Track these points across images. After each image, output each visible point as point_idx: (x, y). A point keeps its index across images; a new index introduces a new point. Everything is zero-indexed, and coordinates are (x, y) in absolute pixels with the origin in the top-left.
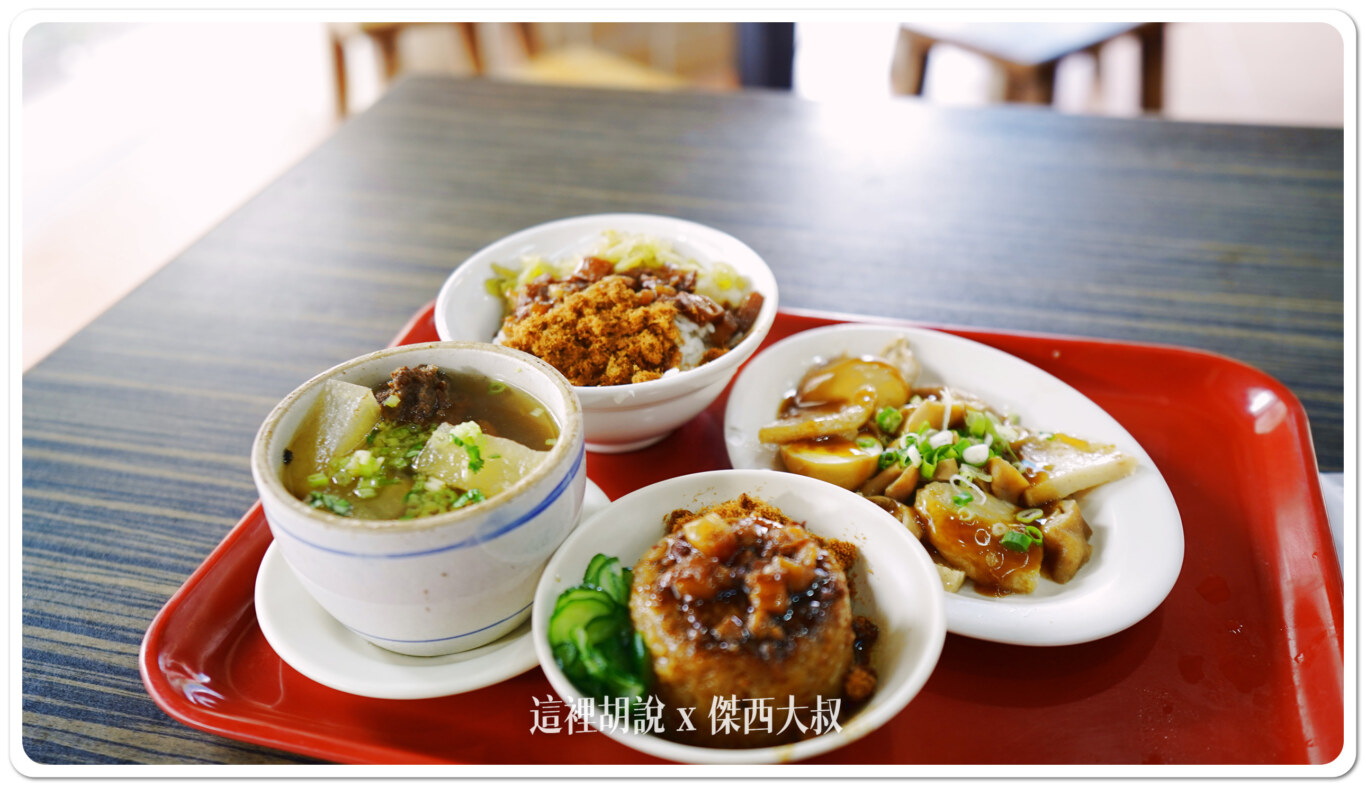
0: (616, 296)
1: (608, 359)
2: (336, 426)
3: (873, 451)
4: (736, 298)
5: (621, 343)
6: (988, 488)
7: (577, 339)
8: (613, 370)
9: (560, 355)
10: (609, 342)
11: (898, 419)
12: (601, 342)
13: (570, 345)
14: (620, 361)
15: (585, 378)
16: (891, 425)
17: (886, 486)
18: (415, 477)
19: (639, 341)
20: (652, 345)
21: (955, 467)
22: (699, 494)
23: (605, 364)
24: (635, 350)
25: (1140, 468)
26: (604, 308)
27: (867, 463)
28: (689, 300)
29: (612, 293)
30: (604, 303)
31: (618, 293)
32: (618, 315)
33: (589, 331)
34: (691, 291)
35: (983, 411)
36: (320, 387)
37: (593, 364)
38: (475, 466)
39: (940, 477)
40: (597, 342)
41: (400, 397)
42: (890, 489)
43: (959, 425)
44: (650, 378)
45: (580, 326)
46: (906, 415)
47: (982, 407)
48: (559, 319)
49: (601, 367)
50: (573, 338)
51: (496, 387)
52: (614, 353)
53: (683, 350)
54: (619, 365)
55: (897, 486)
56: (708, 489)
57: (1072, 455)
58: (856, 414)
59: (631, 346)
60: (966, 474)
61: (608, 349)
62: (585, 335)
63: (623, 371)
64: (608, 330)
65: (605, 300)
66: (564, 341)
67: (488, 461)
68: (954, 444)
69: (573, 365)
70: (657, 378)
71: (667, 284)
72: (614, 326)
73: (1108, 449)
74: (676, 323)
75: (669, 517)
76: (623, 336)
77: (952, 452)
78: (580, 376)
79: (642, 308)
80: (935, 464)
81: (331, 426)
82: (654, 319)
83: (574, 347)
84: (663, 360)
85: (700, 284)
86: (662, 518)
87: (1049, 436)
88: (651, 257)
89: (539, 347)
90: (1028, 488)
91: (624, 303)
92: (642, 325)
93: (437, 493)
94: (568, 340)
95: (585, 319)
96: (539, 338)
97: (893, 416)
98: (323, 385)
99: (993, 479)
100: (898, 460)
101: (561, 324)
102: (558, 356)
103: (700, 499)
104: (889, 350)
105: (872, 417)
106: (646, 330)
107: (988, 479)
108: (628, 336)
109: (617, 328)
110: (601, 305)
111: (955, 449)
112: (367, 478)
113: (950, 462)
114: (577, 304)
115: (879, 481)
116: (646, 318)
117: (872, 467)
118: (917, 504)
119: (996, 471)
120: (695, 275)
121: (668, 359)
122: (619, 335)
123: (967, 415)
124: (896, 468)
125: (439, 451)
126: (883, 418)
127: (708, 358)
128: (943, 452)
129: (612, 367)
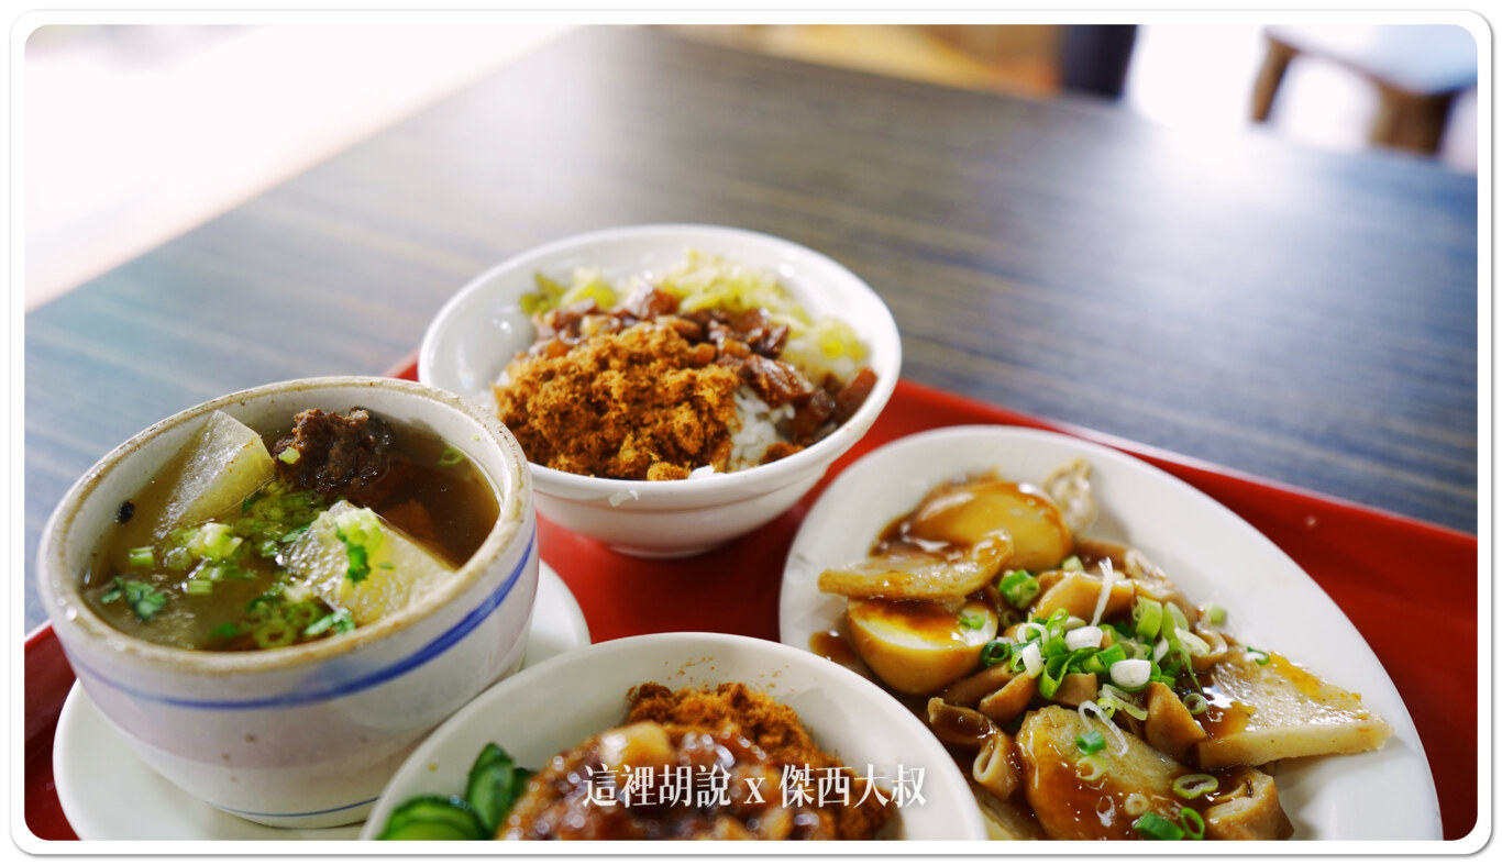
0: (657, 347)
1: (624, 436)
2: (199, 479)
3: (976, 634)
4: (846, 371)
5: (648, 418)
6: (1138, 730)
7: (588, 401)
8: (627, 454)
9: (561, 420)
10: (631, 411)
11: (1033, 589)
12: (621, 410)
13: (575, 408)
14: (639, 442)
15: (590, 457)
16: (1020, 597)
17: (984, 696)
18: (277, 574)
19: (673, 418)
20: (688, 427)
21: (1092, 690)
22: (689, 665)
23: (620, 442)
24: (664, 430)
25: (1395, 743)
26: (639, 362)
27: (961, 655)
28: (760, 367)
29: (654, 344)
30: (640, 355)
31: (662, 345)
32: (655, 375)
33: (607, 393)
34: (772, 355)
35: (1163, 603)
36: (201, 420)
37: (603, 439)
38: (356, 576)
39: (1065, 700)
40: (615, 409)
41: (301, 451)
42: (986, 701)
43: (1121, 616)
44: (669, 476)
45: (597, 383)
46: (1046, 586)
47: (1165, 593)
48: (572, 369)
49: (614, 446)
50: (583, 399)
51: (452, 456)
52: (635, 429)
53: (738, 439)
54: (636, 448)
55: (997, 701)
56: (704, 659)
57: (1289, 698)
58: (967, 573)
59: (661, 423)
60: (1109, 700)
61: (628, 422)
62: (600, 396)
63: (639, 457)
64: (634, 394)
65: (644, 351)
66: (567, 402)
67: (375, 571)
68: (1102, 648)
69: (577, 437)
70: (681, 477)
71: (741, 340)
72: (645, 390)
73: (1347, 701)
74: (737, 399)
75: (637, 691)
76: (654, 406)
77: (1094, 662)
78: (583, 454)
79: (689, 371)
80: (1061, 679)
81: (193, 478)
82: (702, 389)
83: (582, 411)
84: (703, 450)
85: (793, 345)
86: (627, 691)
87: (1261, 657)
88: (732, 296)
89: (535, 405)
90: (1204, 740)
91: (667, 360)
92: (682, 395)
93: (295, 606)
94: (575, 400)
95: (606, 374)
96: (537, 392)
97: (1025, 584)
98: (206, 417)
99: (1149, 716)
100: (1009, 658)
101: (573, 377)
102: (557, 421)
103: (689, 672)
104: (1061, 475)
105: (996, 579)
106: (686, 404)
107: (1141, 715)
108: (661, 406)
109: (647, 394)
110: (635, 357)
111: (1099, 658)
112: (210, 565)
113: (1085, 679)
114: (602, 350)
115: (974, 684)
116: (691, 385)
117: (968, 662)
118: (1021, 735)
119: (1156, 705)
120: (786, 332)
121: (709, 449)
122: (649, 404)
123: (1136, 603)
124: (1003, 670)
125: (322, 542)
126: (1009, 586)
127: (773, 455)
128: (1081, 659)
129: (627, 449)
